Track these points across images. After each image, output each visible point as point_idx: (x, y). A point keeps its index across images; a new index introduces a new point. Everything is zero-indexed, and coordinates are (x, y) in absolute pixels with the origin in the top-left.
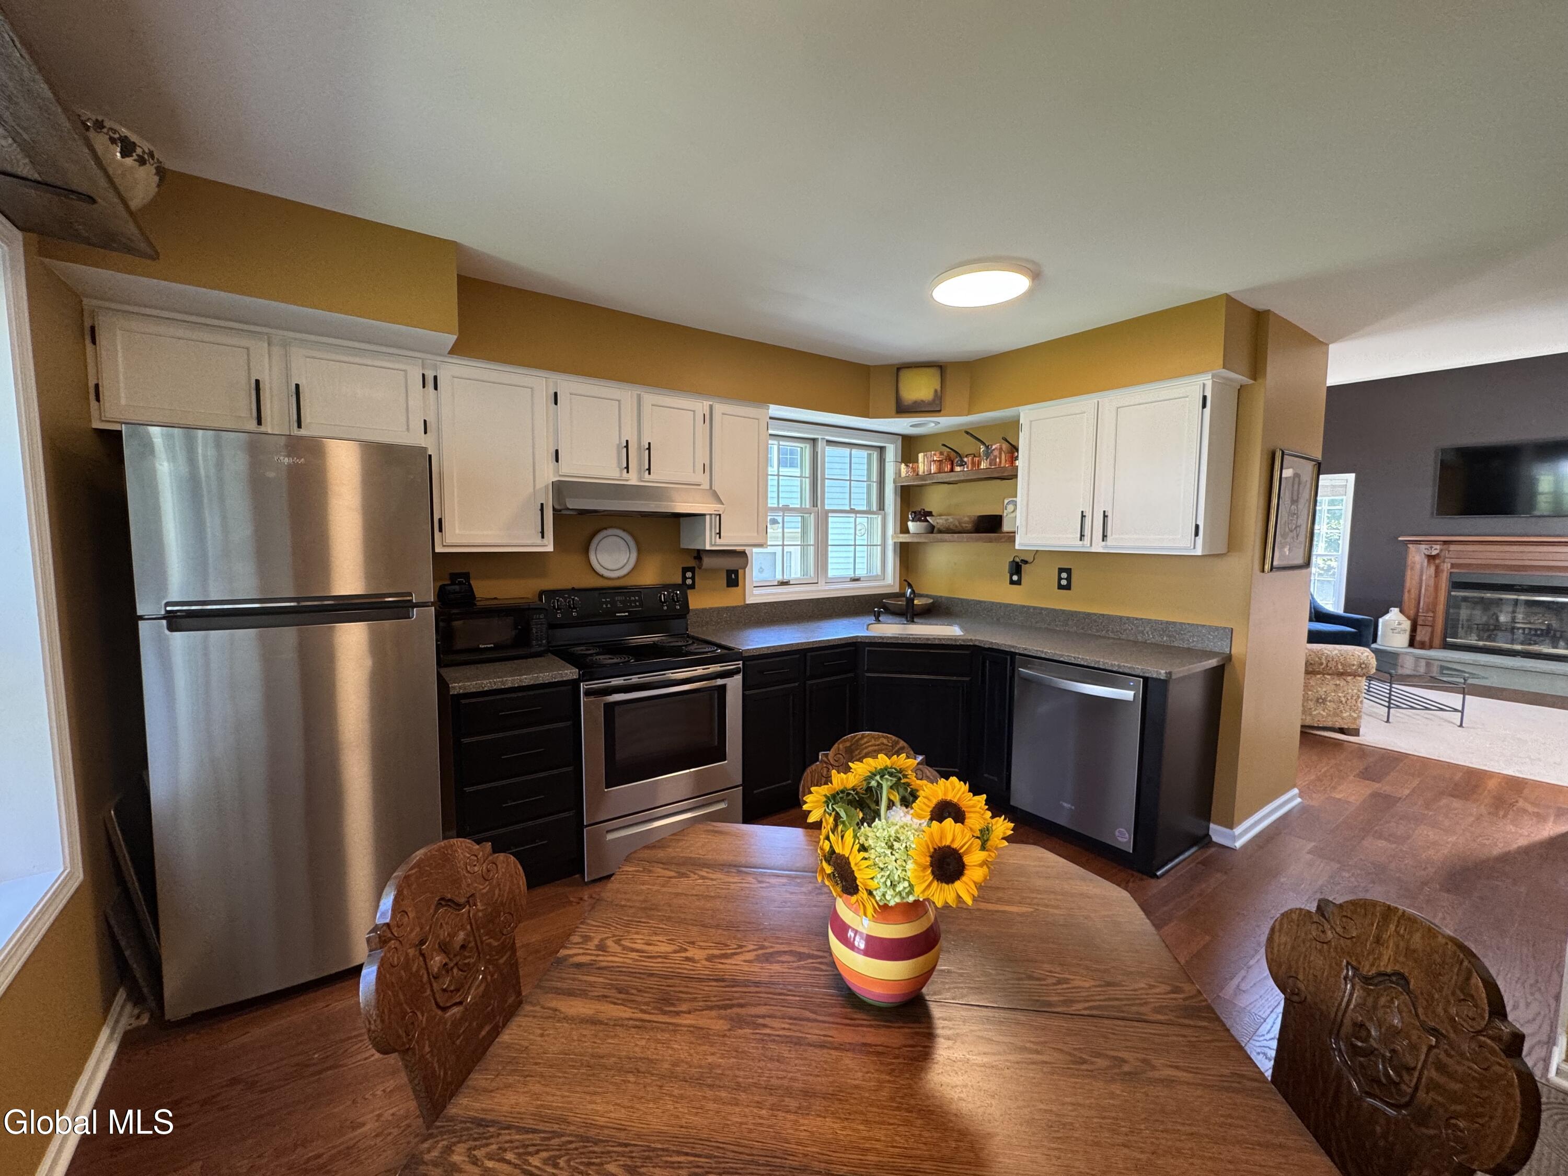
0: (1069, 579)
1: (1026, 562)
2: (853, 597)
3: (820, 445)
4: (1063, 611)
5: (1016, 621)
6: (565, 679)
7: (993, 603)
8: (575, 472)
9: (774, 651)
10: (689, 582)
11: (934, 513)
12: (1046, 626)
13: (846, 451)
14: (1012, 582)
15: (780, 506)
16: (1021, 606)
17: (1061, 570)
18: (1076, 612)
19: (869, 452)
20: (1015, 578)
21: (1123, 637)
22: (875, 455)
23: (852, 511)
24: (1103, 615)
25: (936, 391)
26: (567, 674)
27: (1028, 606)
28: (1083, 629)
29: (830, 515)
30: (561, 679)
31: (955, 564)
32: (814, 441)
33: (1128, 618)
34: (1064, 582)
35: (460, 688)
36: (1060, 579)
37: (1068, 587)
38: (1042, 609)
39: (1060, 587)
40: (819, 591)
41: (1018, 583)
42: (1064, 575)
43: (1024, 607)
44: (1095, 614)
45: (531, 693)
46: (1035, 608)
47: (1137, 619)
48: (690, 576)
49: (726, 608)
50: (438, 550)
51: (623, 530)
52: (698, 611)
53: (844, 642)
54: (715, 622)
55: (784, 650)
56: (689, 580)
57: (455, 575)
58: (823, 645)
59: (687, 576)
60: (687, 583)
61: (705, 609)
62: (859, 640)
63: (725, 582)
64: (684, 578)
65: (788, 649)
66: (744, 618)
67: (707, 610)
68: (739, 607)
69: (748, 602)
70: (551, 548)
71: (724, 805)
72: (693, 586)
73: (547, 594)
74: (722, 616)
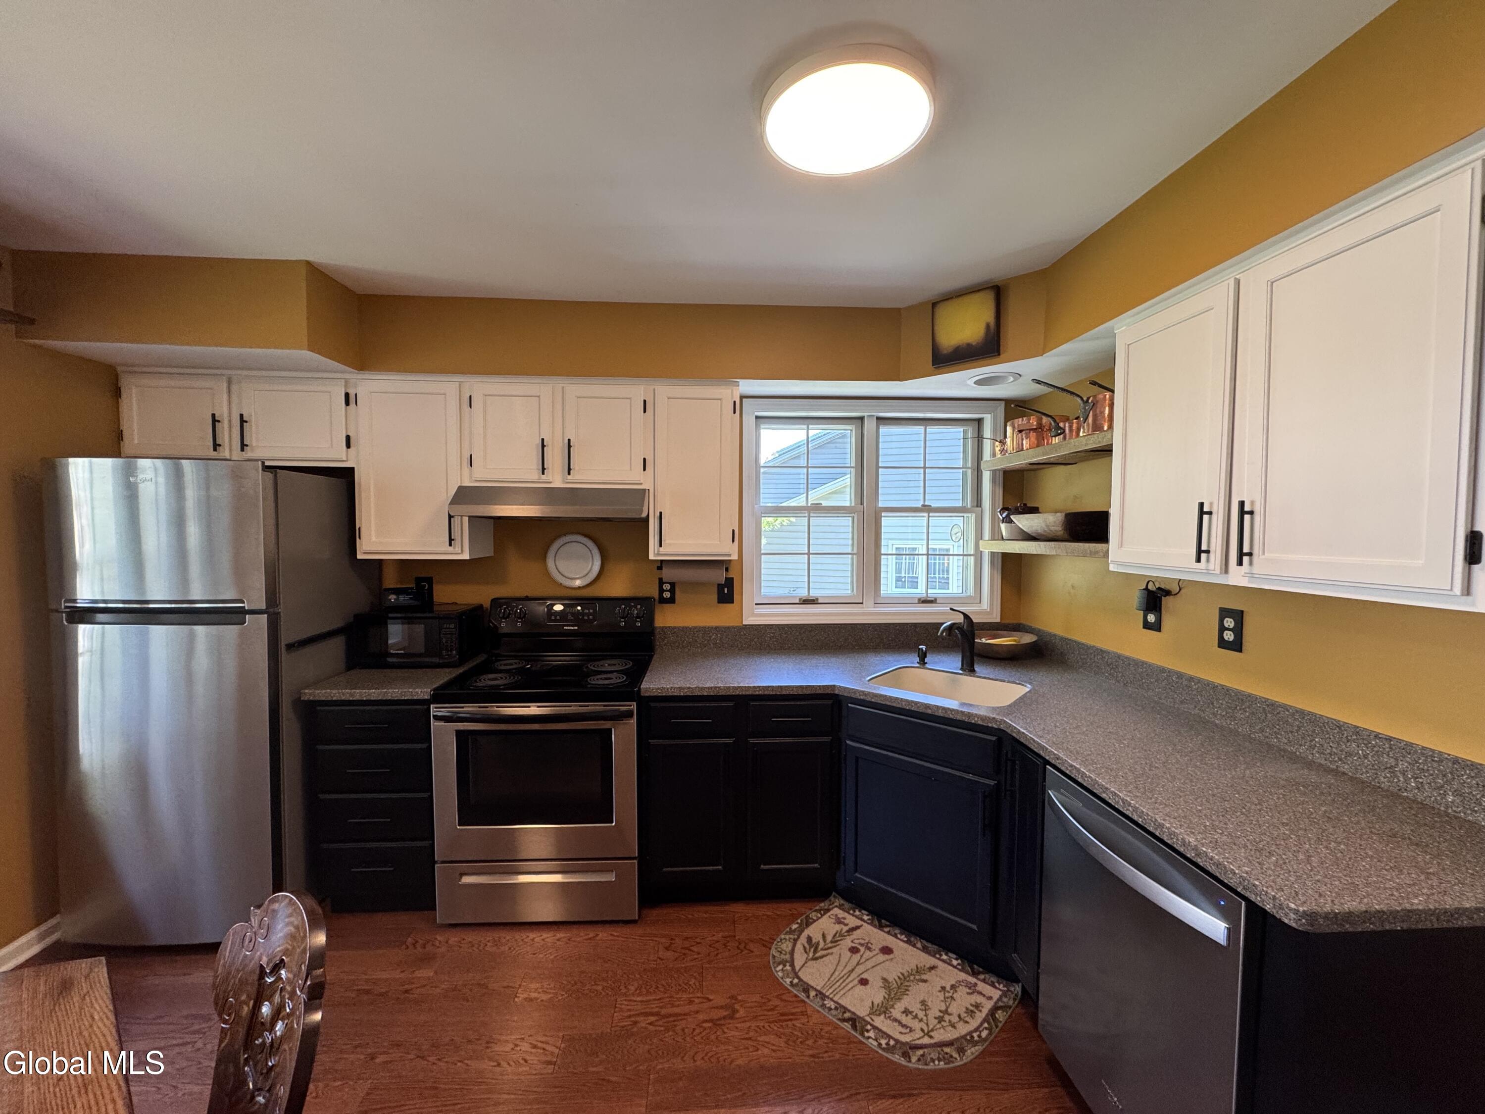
0: (1239, 630)
1: (1168, 593)
2: (915, 625)
3: (869, 426)
4: (1227, 691)
5: (1151, 693)
6: (415, 698)
7: (1119, 656)
8: (489, 477)
9: (688, 694)
10: (667, 595)
11: (1040, 510)
12: (1197, 711)
13: (920, 429)
14: (1147, 625)
15: (809, 505)
16: (1158, 667)
17: (1224, 613)
18: (1250, 695)
19: (965, 428)
20: (1151, 618)
21: (1345, 768)
22: (971, 431)
23: (926, 509)
24: (1302, 713)
25: (988, 326)
26: (417, 693)
27: (1170, 671)
28: (1262, 730)
29: (883, 514)
30: (410, 698)
31: (1073, 587)
32: (862, 419)
33: (1357, 731)
34: (1229, 636)
35: (310, 694)
36: (1222, 629)
37: (1237, 646)
38: (1191, 679)
39: (1223, 644)
40: (864, 614)
41: (1156, 627)
42: (1229, 623)
43: (1163, 670)
44: (1286, 708)
45: (385, 708)
46: (1180, 675)
47: (1377, 736)
48: (668, 588)
49: (716, 628)
50: (359, 557)
51: (586, 536)
52: (678, 628)
53: (809, 692)
54: (700, 644)
55: (706, 694)
56: (667, 593)
57: (418, 580)
58: (771, 693)
59: (665, 588)
60: (665, 596)
61: (688, 627)
62: (836, 692)
63: (715, 597)
64: (661, 591)
65: (712, 694)
66: (740, 642)
67: (691, 629)
68: (734, 628)
69: (746, 622)
70: (466, 556)
71: (611, 877)
72: (672, 600)
73: (496, 602)
74: (710, 637)
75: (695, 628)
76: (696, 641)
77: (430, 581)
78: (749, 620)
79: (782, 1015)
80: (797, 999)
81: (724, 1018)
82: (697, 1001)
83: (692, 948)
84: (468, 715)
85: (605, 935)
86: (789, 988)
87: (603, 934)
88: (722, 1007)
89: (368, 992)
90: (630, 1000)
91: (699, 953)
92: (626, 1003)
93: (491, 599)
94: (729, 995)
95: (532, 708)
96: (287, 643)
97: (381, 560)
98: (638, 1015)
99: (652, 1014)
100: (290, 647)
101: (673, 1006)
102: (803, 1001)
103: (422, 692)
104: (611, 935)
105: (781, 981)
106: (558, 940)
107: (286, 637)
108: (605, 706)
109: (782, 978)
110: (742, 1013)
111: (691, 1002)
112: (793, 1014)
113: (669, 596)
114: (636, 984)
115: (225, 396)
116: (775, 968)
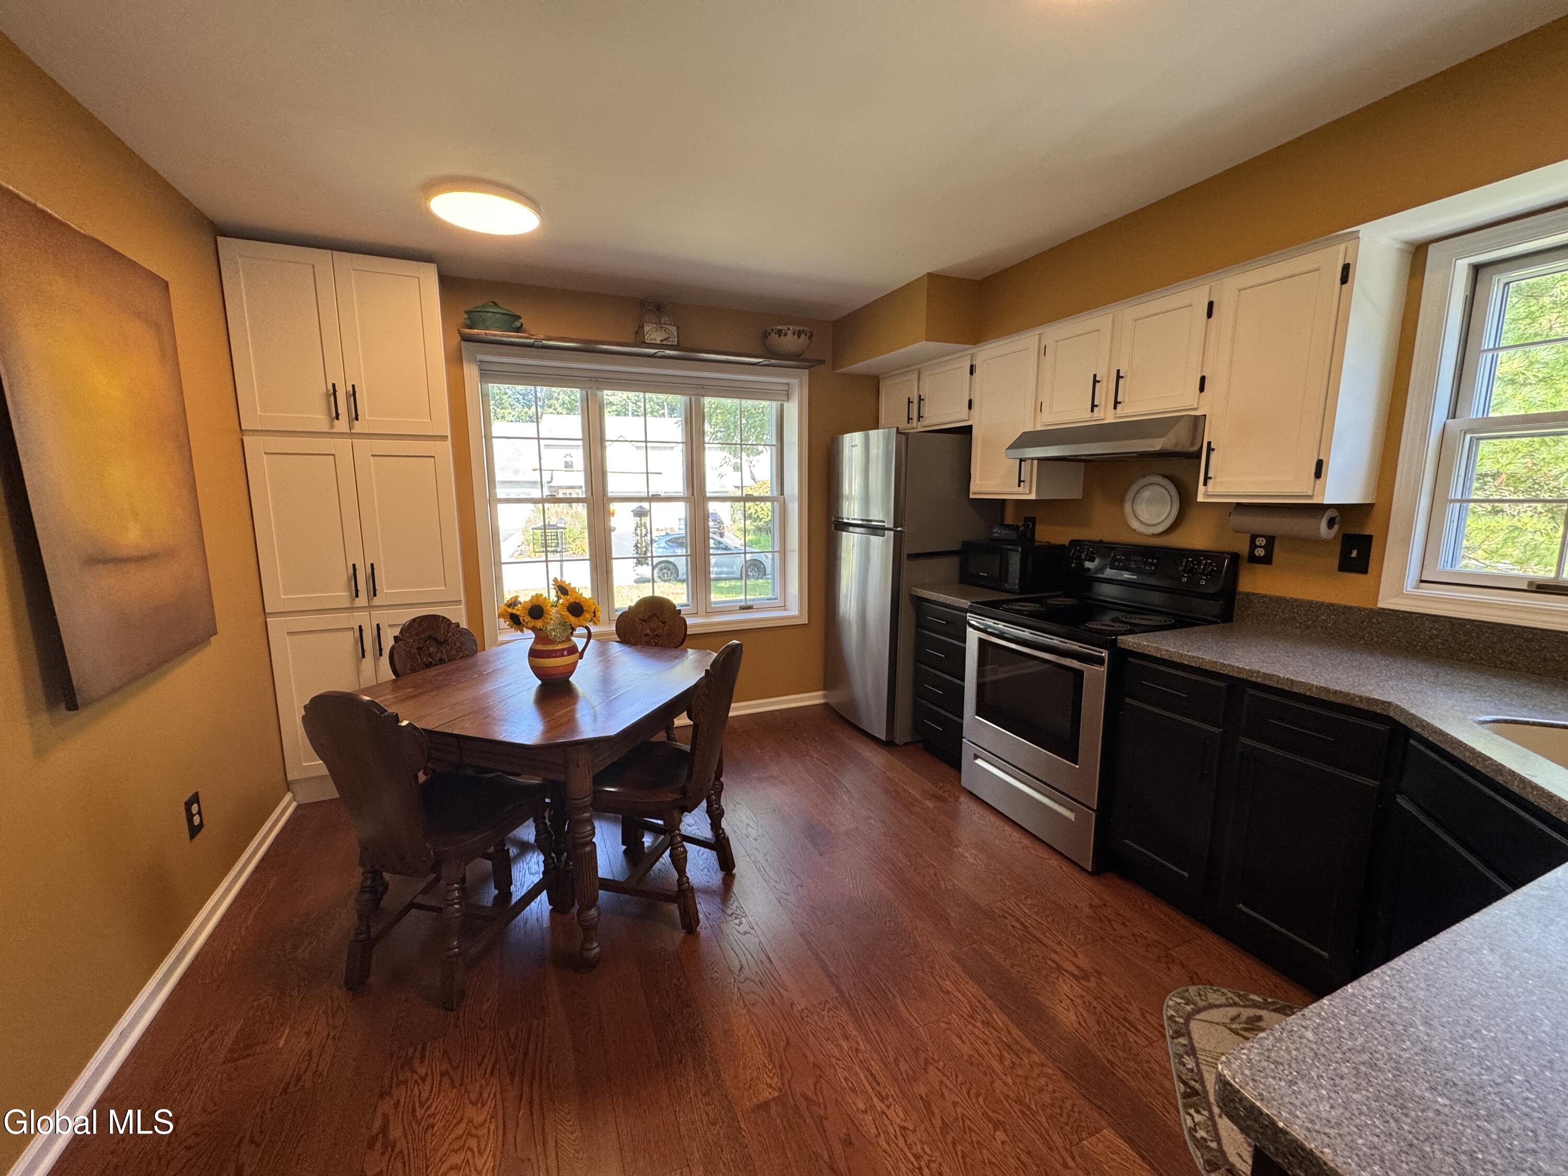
6: (962, 606)
8: (1053, 420)
10: (1260, 552)
26: (963, 602)
30: (958, 605)
45: (946, 609)
48: (1263, 544)
49: (1329, 605)
50: (971, 496)
51: (1165, 476)
52: (1270, 598)
53: (1340, 701)
54: (1301, 623)
55: (1186, 662)
56: (1260, 549)
57: (1027, 519)
58: (1275, 685)
59: (1258, 544)
60: (1257, 554)
61: (1285, 598)
62: (1392, 714)
63: (1336, 563)
64: (1253, 546)
65: (1193, 664)
66: (1370, 633)
67: (1287, 601)
68: (1360, 610)
69: (1381, 604)
70: (1033, 497)
71: (1071, 815)
72: (1267, 560)
73: (1074, 543)
74: (1318, 617)
75: (1296, 600)
76: (1294, 619)
77: (1033, 520)
78: (1386, 602)
79: (1125, 1019)
80: (1161, 1029)
81: (1072, 974)
82: (1065, 947)
83: (1113, 922)
84: (997, 632)
85: (1056, 863)
86: (1165, 1017)
87: (1054, 862)
88: (1078, 967)
89: (898, 793)
90: (1019, 906)
91: (1114, 930)
92: (1013, 904)
93: (1070, 539)
94: (1097, 968)
95: (1025, 633)
96: (909, 553)
97: (1005, 500)
98: (1011, 915)
99: (1022, 924)
100: (910, 556)
101: (1043, 934)
102: (1164, 1036)
103: (965, 603)
104: (1061, 868)
105: (1165, 1007)
106: (1020, 842)
107: (906, 550)
108: (1080, 647)
109: (1168, 1006)
110: (1092, 985)
111: (1059, 943)
112: (1138, 1030)
113: (1262, 554)
114: (1035, 902)
115: (916, 385)
116: (1174, 996)
